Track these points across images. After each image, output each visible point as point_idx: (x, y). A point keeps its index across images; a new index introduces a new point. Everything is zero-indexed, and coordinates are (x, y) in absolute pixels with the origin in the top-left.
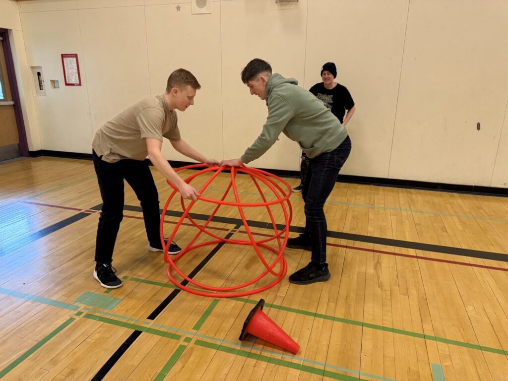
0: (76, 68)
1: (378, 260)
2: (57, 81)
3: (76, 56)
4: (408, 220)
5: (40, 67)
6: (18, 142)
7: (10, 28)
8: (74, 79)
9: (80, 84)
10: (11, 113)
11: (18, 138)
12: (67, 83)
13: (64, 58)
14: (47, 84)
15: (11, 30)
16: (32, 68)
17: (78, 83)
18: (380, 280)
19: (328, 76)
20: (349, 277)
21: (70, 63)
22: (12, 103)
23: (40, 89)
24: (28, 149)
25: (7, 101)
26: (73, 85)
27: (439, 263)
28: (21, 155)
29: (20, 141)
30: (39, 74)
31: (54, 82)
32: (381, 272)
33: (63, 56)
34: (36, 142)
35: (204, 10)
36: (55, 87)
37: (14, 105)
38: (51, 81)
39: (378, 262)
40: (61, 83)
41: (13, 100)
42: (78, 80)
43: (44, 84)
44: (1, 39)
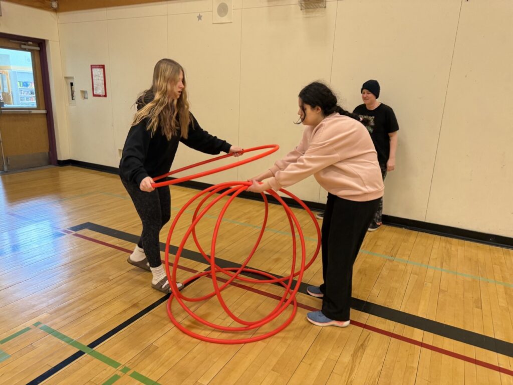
0: (103, 79)
1: (364, 341)
2: (86, 92)
3: (103, 67)
4: (431, 283)
5: (72, 78)
6: (48, 151)
7: (48, 39)
8: (100, 91)
9: (105, 96)
10: (43, 121)
11: (48, 147)
12: (95, 94)
13: (93, 69)
14: (78, 95)
15: (48, 40)
16: (66, 78)
17: (104, 94)
18: (353, 376)
19: (368, 95)
20: (310, 365)
21: (98, 73)
22: (44, 112)
23: (72, 99)
24: (57, 158)
25: (40, 109)
26: (99, 96)
27: (451, 358)
28: (50, 163)
29: (50, 149)
30: (72, 84)
31: (84, 92)
32: (359, 363)
33: (92, 67)
34: (65, 152)
35: (225, 19)
36: (85, 98)
37: (46, 114)
38: (81, 91)
39: (362, 345)
40: (90, 94)
41: (46, 109)
42: (104, 92)
43: (75, 94)
44: (38, 49)
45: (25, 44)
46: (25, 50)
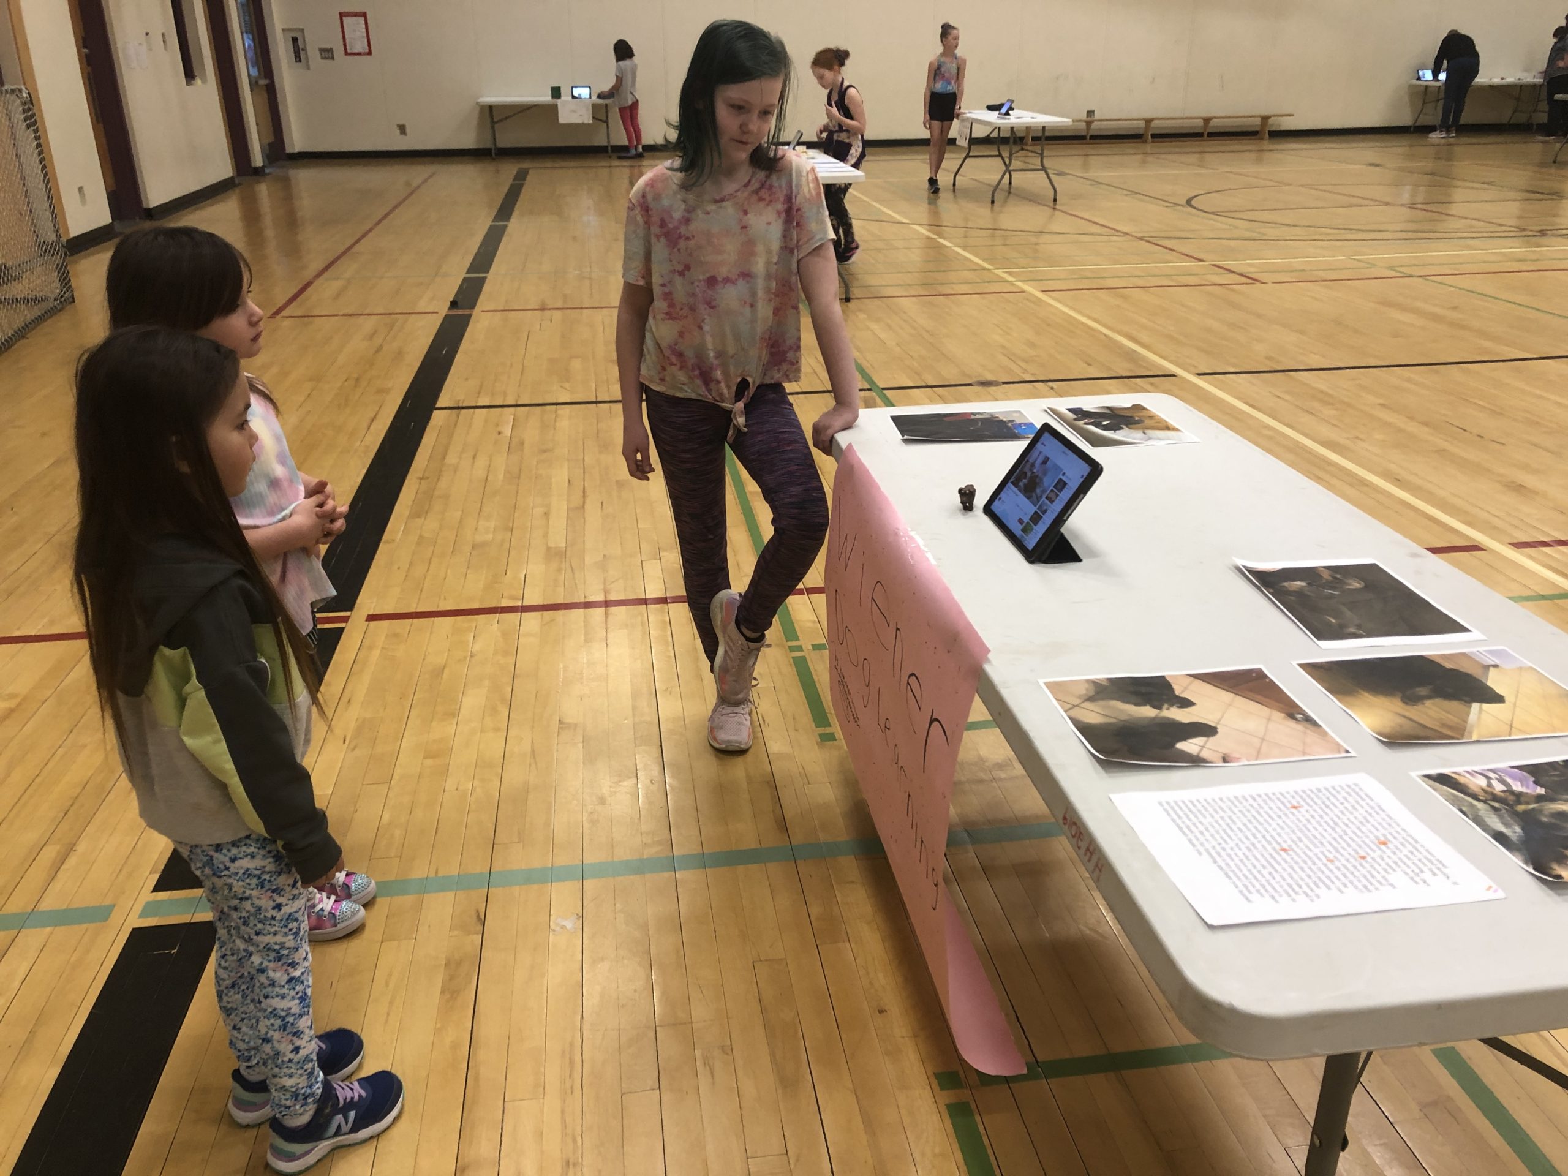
0: (364, 30)
2: (330, 50)
3: (364, 15)
5: (302, 31)
6: (274, 146)
9: (370, 53)
11: (273, 134)
13: (344, 18)
14: (313, 53)
17: (367, 51)
21: (355, 28)
23: (297, 62)
24: (284, 148)
25: (262, 78)
26: (358, 54)
28: (278, 161)
29: (276, 140)
30: (297, 40)
31: (327, 53)
33: (342, 15)
36: (327, 59)
37: (267, 85)
38: (319, 49)
40: (339, 51)
41: (267, 77)
42: (367, 47)
43: (305, 55)
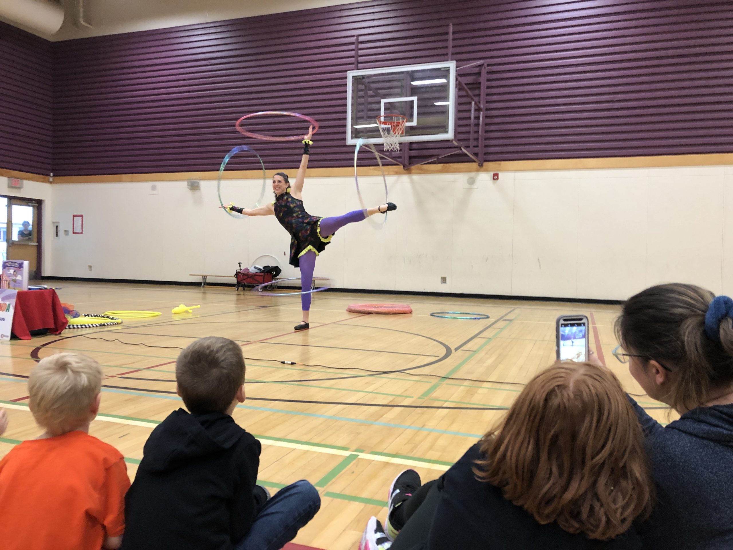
0: (81, 223)
2: (68, 231)
3: (82, 216)
5: (58, 222)
7: (44, 199)
8: (79, 230)
10: (34, 251)
11: (36, 267)
12: (74, 232)
13: (74, 217)
14: (61, 233)
16: (53, 223)
17: (81, 232)
21: (78, 220)
22: (36, 244)
24: (41, 274)
25: (34, 243)
26: (77, 233)
28: (36, 278)
29: (37, 269)
30: (57, 227)
31: (66, 232)
34: (47, 271)
35: (154, 192)
37: (37, 246)
38: (64, 231)
40: (71, 232)
41: (37, 242)
42: (81, 230)
43: (59, 234)
44: (37, 205)
45: (30, 203)
46: (29, 206)
